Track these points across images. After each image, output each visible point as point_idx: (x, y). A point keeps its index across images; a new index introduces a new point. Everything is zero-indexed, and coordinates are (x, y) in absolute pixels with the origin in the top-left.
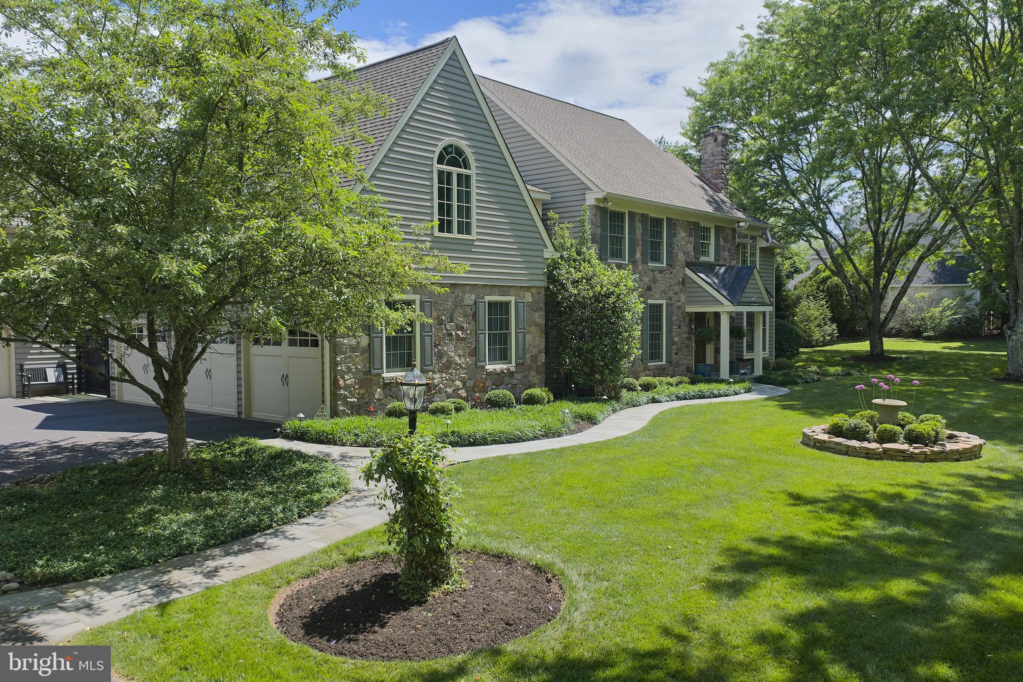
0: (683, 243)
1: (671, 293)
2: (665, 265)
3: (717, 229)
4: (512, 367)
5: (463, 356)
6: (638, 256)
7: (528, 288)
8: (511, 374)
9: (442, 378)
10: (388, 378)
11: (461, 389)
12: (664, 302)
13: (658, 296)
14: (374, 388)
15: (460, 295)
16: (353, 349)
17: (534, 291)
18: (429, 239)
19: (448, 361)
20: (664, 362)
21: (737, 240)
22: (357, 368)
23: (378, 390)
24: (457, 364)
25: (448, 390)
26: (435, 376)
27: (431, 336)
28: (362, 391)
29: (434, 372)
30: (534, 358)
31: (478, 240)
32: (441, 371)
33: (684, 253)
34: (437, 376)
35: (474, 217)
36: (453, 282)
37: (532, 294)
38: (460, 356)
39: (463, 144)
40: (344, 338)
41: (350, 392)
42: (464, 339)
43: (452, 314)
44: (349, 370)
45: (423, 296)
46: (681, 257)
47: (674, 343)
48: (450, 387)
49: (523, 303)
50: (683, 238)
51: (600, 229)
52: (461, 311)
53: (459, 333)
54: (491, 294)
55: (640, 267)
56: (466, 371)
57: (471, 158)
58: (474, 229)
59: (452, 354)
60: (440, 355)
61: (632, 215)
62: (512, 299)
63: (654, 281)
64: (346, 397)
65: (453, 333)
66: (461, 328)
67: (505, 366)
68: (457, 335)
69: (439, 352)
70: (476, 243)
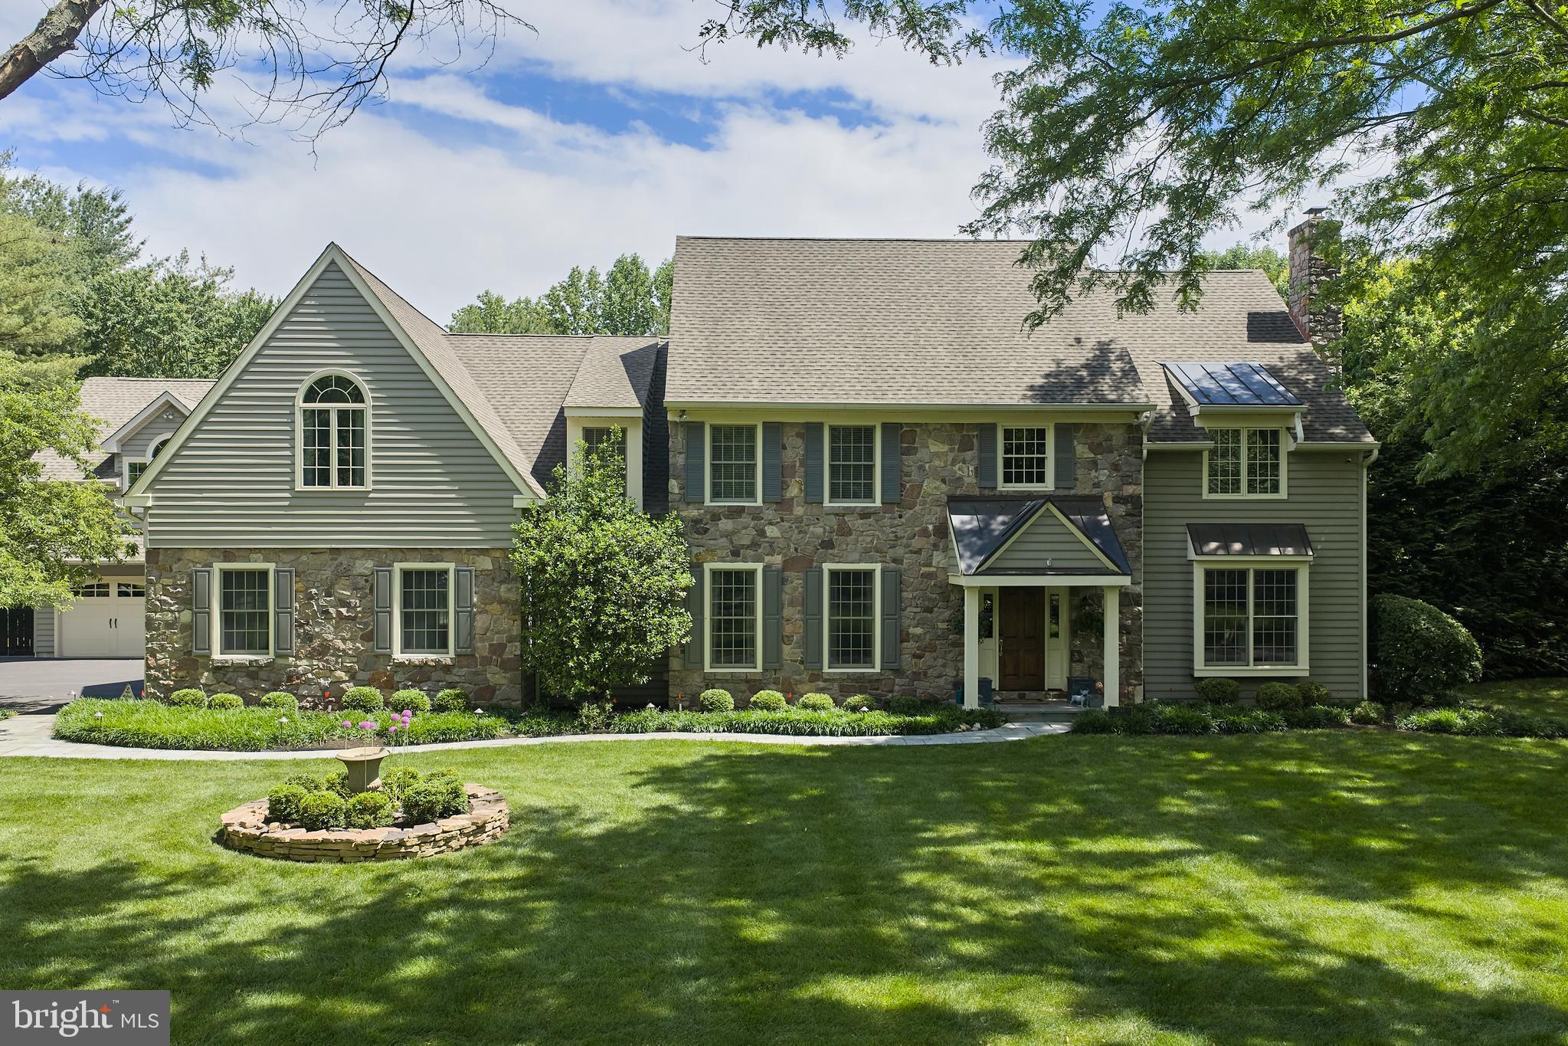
0: (937, 463)
1: (900, 551)
2: (878, 503)
3: (1060, 429)
4: (447, 658)
5: (351, 639)
6: (794, 491)
7: (483, 552)
8: (447, 669)
9: (311, 666)
10: (219, 661)
11: (346, 681)
12: (878, 568)
13: (856, 556)
14: (200, 670)
15: (345, 562)
16: (169, 625)
17: (498, 554)
18: (287, 495)
19: (321, 645)
20: (877, 669)
21: (1147, 445)
22: (173, 647)
23: (206, 674)
24: (338, 650)
25: (322, 681)
26: (298, 663)
27: (291, 613)
28: (180, 674)
29: (298, 658)
30: (498, 649)
31: (374, 491)
32: (310, 656)
33: (944, 481)
34: (305, 662)
35: (369, 461)
36: (329, 546)
37: (494, 560)
38: (344, 640)
39: (348, 373)
40: (156, 612)
41: (164, 673)
42: (354, 619)
43: (332, 585)
44: (163, 649)
45: (280, 565)
46: (931, 486)
47: (905, 637)
48: (326, 678)
49: (470, 571)
50: (937, 455)
51: (683, 456)
52: (348, 583)
53: (344, 610)
54: (406, 560)
55: (799, 511)
56: (355, 660)
57: (365, 388)
58: (369, 477)
59: (331, 637)
60: (308, 638)
61: (774, 430)
62: (451, 566)
63: (845, 531)
64: (157, 679)
65: (332, 610)
66: (347, 605)
67: (434, 657)
68: (339, 613)
69: (306, 633)
70: (371, 495)
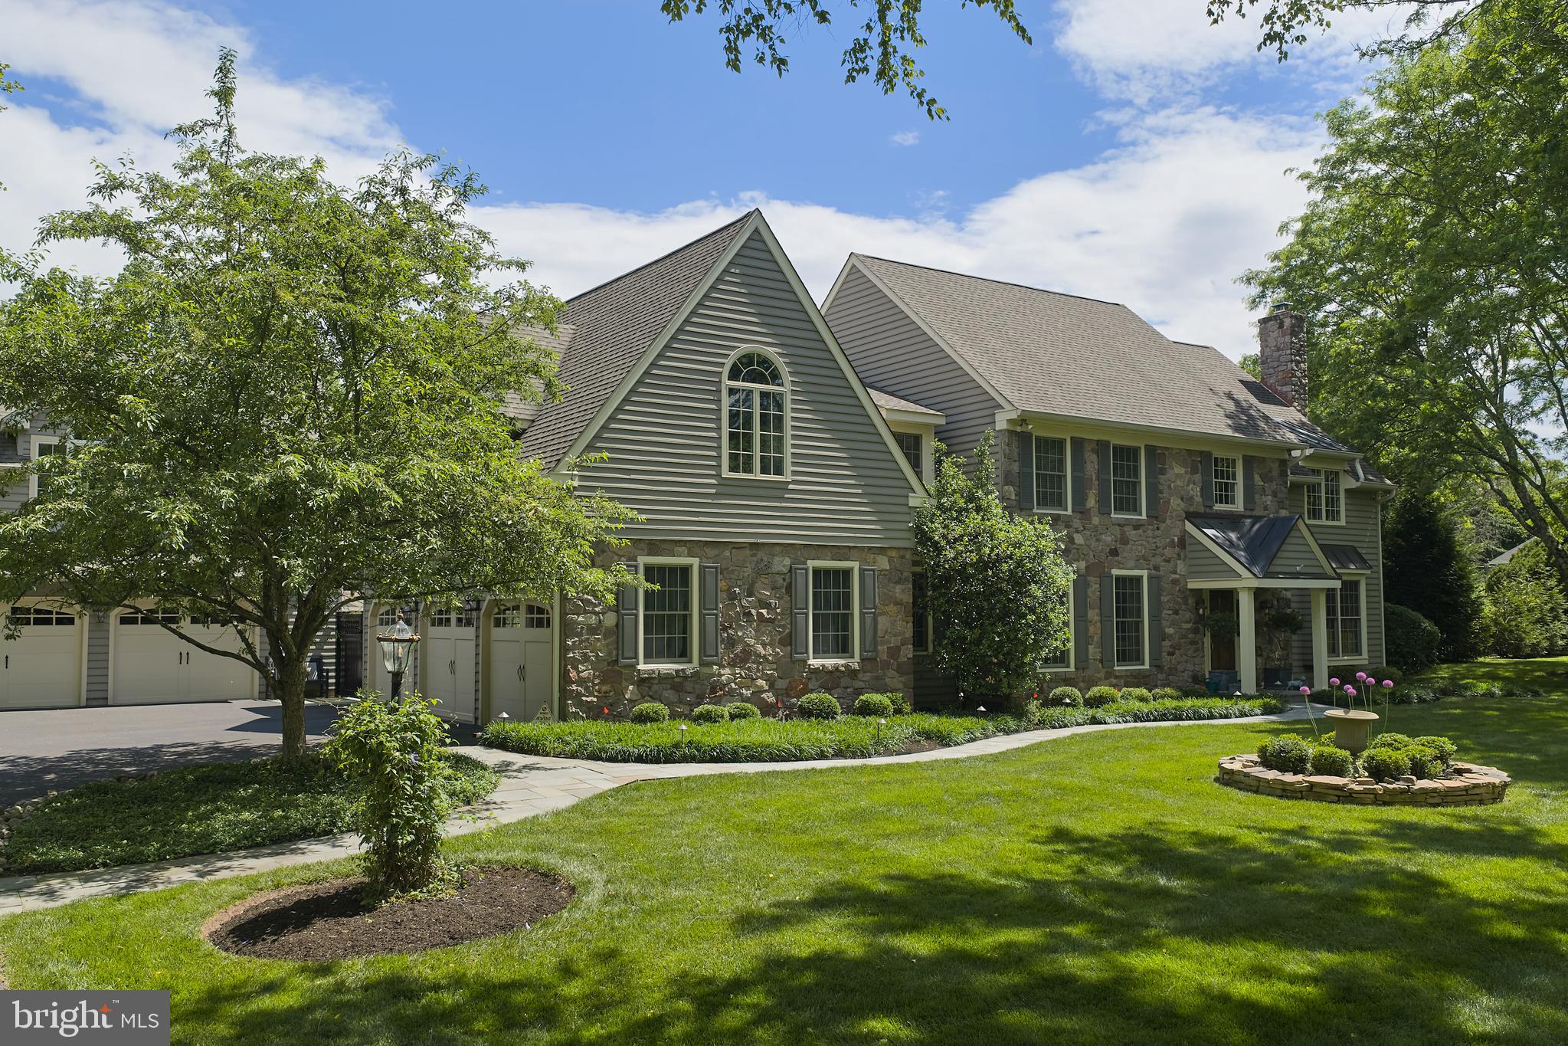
0: (1179, 483)
1: (1158, 560)
2: (1144, 516)
3: (1248, 461)
4: (855, 663)
5: (770, 644)
6: (1091, 502)
7: (882, 551)
8: (852, 673)
9: (734, 674)
10: (646, 672)
11: (766, 691)
12: (1145, 573)
13: (1132, 563)
14: (624, 684)
15: (765, 559)
16: (592, 630)
17: (894, 554)
18: (713, 481)
19: (744, 651)
20: (1147, 666)
21: (1291, 478)
22: (597, 656)
23: (631, 687)
24: (759, 656)
25: (744, 691)
26: (722, 672)
27: (716, 615)
28: (604, 688)
29: (722, 666)
30: (894, 652)
31: (794, 482)
32: (732, 664)
33: (1182, 499)
34: (727, 671)
35: (789, 450)
36: (753, 540)
37: (891, 560)
38: (764, 645)
39: (771, 352)
40: (578, 615)
41: (587, 688)
42: (771, 621)
43: (752, 585)
44: (586, 658)
45: (704, 560)
46: (1176, 504)
47: (1164, 637)
48: (748, 688)
49: (874, 570)
50: (1178, 476)
51: (1017, 464)
52: (767, 581)
53: (764, 611)
54: (818, 558)
55: (1096, 520)
56: (774, 666)
57: (784, 370)
58: (788, 467)
59: (752, 642)
60: (731, 643)
61: (1078, 443)
62: (855, 565)
63: (1124, 541)
64: (579, 694)
65: (754, 612)
66: (768, 606)
67: (842, 662)
68: (760, 615)
69: (730, 637)
70: (791, 486)
